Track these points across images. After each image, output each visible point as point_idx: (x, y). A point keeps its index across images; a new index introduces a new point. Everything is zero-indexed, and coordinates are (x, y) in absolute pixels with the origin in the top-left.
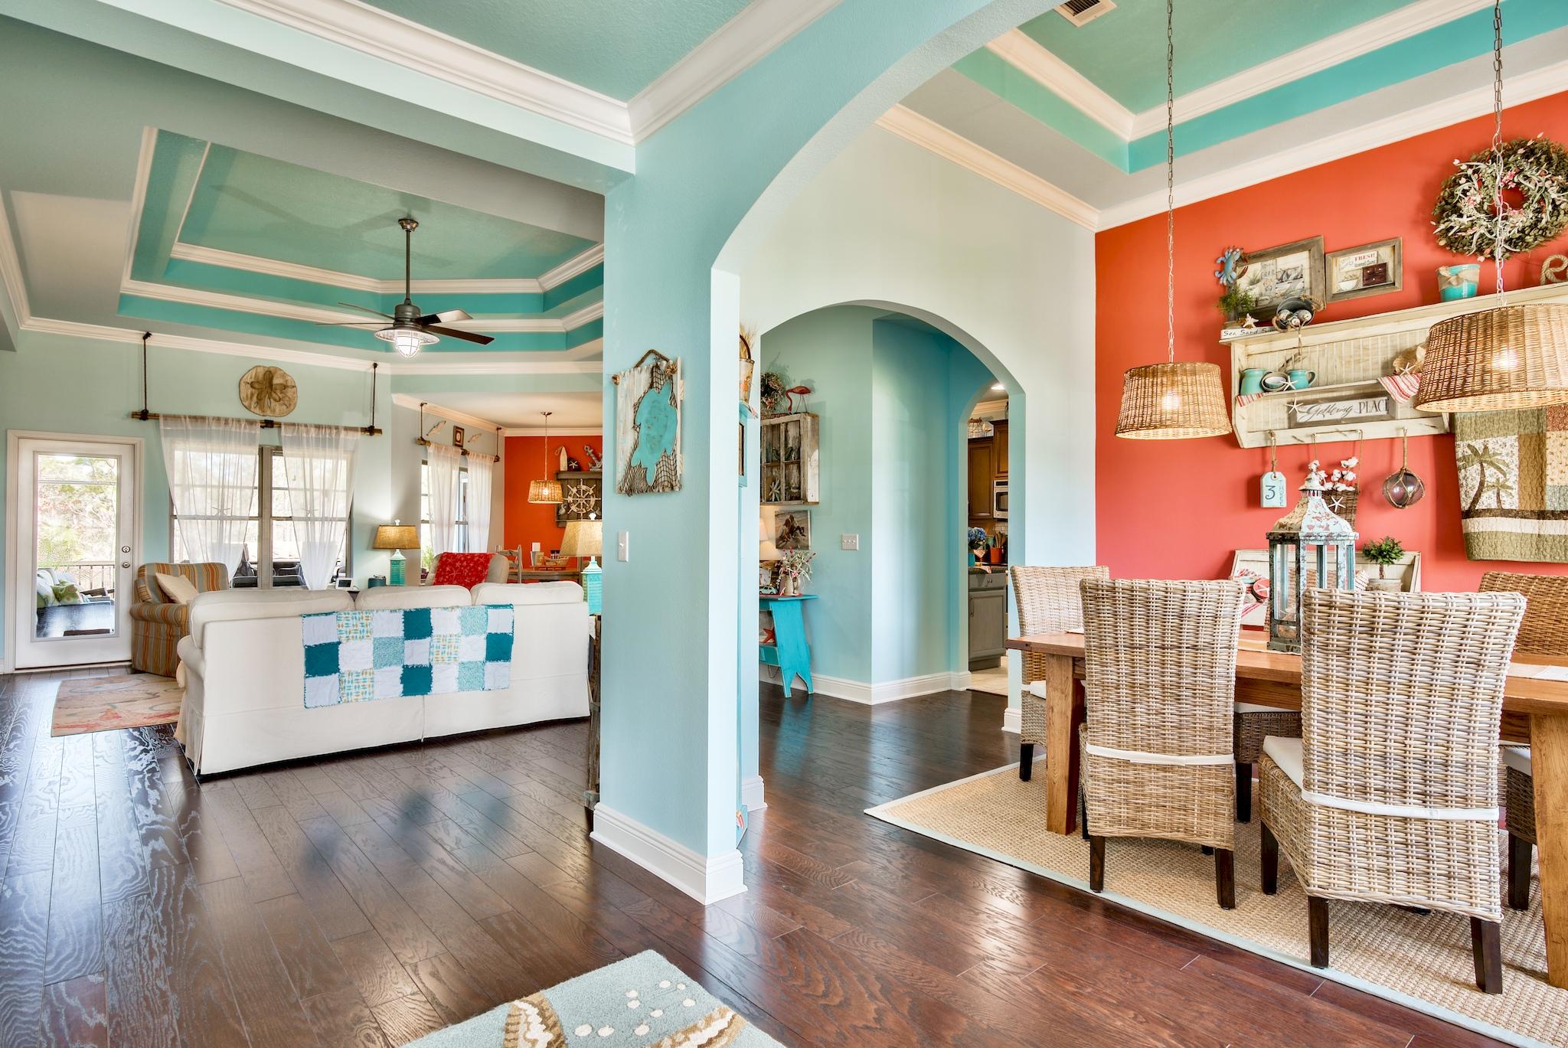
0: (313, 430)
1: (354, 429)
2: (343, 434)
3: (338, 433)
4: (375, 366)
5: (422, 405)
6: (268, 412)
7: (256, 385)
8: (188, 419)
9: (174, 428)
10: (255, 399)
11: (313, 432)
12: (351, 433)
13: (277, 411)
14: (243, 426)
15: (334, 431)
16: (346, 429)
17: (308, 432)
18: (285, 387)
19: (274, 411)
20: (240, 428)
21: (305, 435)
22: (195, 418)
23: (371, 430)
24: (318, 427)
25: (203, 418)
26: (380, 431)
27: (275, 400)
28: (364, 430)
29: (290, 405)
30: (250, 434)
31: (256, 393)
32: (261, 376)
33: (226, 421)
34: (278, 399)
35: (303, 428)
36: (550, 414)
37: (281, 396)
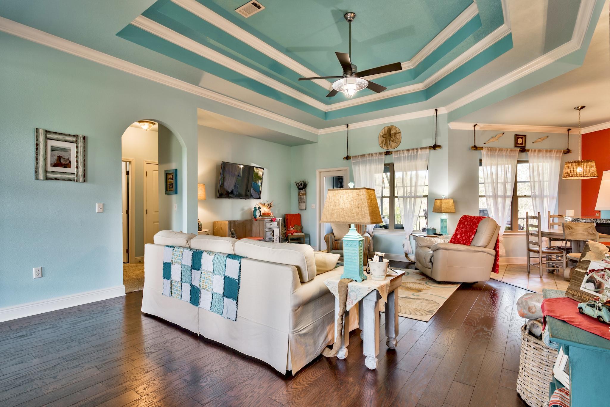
0: (405, 152)
1: (425, 148)
2: (419, 151)
3: (417, 152)
4: (436, 110)
5: (475, 126)
6: (390, 148)
7: (385, 136)
8: (359, 157)
9: (356, 161)
10: (384, 142)
12: (424, 150)
13: (393, 146)
14: (378, 156)
15: (415, 151)
16: (421, 148)
17: (404, 154)
18: (396, 134)
19: (392, 146)
21: (402, 155)
22: (363, 156)
23: (435, 147)
24: (408, 150)
25: (364, 155)
26: (440, 146)
27: (392, 141)
28: (430, 147)
29: (398, 142)
30: (381, 159)
31: (384, 139)
32: (386, 131)
33: (372, 155)
34: (393, 140)
35: (401, 152)
36: (583, 107)
37: (394, 138)
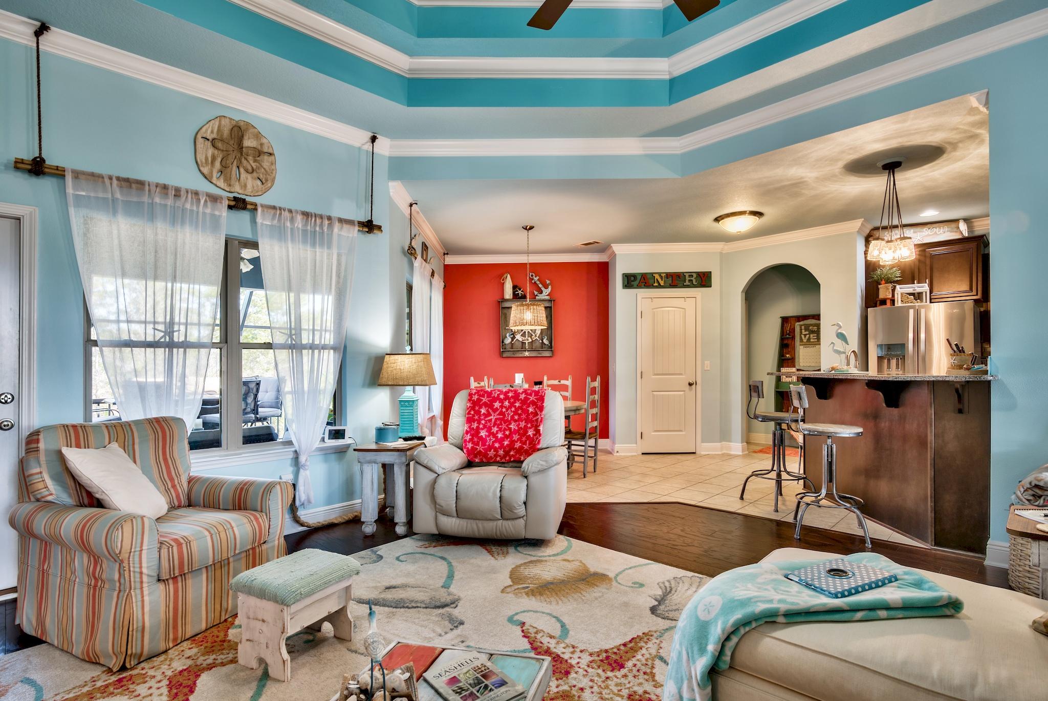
0: (299, 218)
1: (350, 222)
2: (337, 226)
3: (331, 225)
4: (374, 139)
6: (237, 188)
7: (220, 145)
8: (115, 182)
9: (92, 194)
10: (218, 164)
11: (299, 220)
12: (346, 227)
13: (249, 186)
14: (202, 202)
15: (326, 222)
16: (341, 220)
17: (292, 220)
18: (259, 152)
19: (245, 186)
20: (198, 206)
21: (288, 224)
22: (127, 183)
23: (369, 226)
24: (306, 215)
25: (141, 184)
26: (379, 228)
27: (247, 171)
28: (361, 224)
29: (266, 180)
30: (213, 215)
31: (219, 156)
32: (226, 132)
33: (178, 193)
34: (250, 168)
35: (286, 214)
36: (531, 228)
37: (254, 165)
